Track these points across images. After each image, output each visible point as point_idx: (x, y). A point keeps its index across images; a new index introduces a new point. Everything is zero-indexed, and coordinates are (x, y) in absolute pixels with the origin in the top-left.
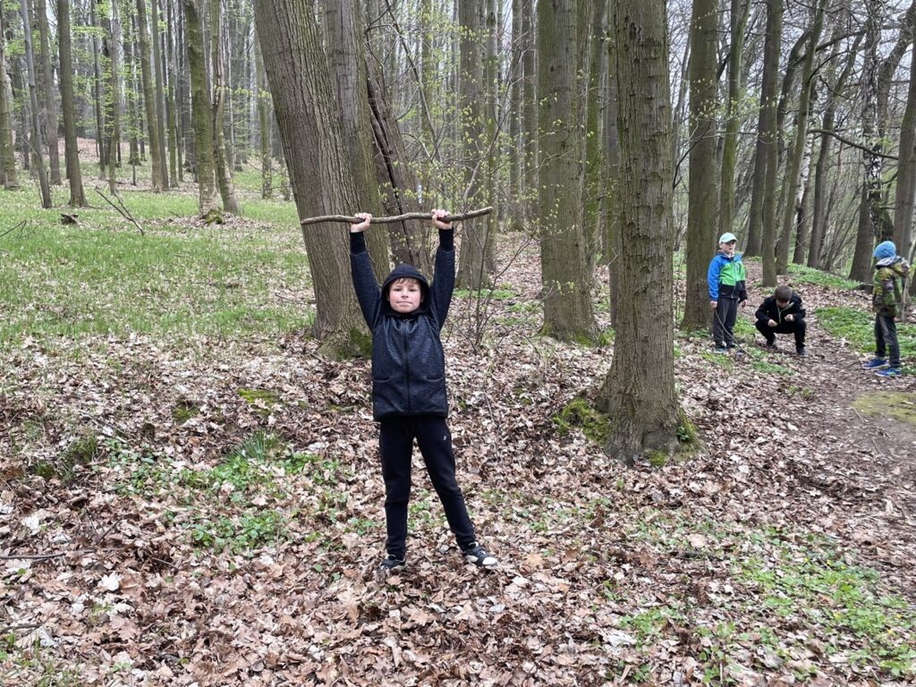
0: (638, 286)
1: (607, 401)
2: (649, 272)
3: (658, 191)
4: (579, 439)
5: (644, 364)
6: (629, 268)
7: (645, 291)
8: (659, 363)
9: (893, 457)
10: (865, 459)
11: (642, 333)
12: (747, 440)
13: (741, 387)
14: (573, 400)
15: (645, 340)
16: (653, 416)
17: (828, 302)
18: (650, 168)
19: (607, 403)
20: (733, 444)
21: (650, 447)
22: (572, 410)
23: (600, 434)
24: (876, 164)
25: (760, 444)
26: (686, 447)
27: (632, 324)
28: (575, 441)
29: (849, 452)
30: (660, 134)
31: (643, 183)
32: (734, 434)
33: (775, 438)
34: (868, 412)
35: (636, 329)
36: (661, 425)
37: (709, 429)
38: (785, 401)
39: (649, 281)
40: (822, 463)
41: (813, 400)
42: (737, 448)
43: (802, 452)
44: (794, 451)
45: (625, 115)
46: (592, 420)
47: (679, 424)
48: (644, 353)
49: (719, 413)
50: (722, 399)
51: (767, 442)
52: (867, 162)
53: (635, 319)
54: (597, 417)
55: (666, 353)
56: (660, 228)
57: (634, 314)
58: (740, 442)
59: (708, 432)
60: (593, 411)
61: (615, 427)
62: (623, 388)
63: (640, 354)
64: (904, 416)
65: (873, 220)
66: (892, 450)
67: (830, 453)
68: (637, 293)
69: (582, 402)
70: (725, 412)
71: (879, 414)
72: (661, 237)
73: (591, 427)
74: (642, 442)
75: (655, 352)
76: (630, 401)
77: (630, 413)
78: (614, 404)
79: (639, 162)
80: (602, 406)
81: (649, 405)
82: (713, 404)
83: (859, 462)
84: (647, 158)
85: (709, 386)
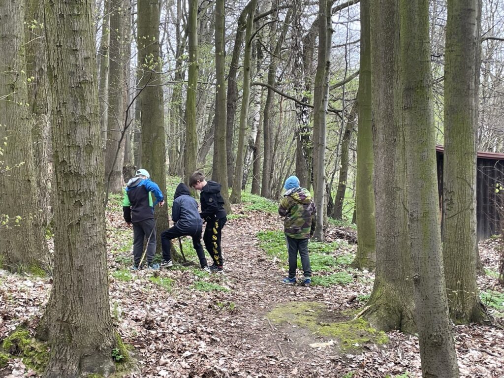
0: (72, 219)
1: (47, 329)
2: (81, 205)
3: (86, 132)
4: (18, 369)
5: (80, 292)
6: (63, 202)
7: (78, 224)
8: (94, 290)
9: (294, 360)
10: (272, 363)
11: (78, 262)
12: (176, 355)
13: (177, 306)
14: (14, 331)
15: (80, 269)
16: (89, 340)
17: (269, 227)
18: (79, 112)
19: (47, 332)
20: (162, 360)
21: (87, 370)
22: (13, 341)
23: (39, 362)
24: (305, 112)
25: (187, 358)
26: (120, 366)
27: (67, 255)
28: (14, 371)
29: (260, 357)
30: (86, 82)
31: (73, 125)
32: (165, 350)
33: (200, 350)
34: (278, 321)
35: (71, 259)
36: (97, 348)
37: (143, 348)
38: (213, 316)
39: (82, 214)
40: (237, 370)
41: (236, 314)
42: (166, 363)
43: (222, 362)
44: (214, 361)
45: (53, 63)
46: (32, 349)
47: (114, 346)
48: (80, 281)
49: (153, 332)
50: (159, 318)
51: (192, 355)
52: (298, 110)
53: (70, 249)
54: (37, 346)
55: (100, 281)
56: (90, 166)
57: (69, 245)
58: (169, 358)
59: (143, 351)
60: (34, 340)
61: (53, 354)
62: (60, 315)
63: (76, 282)
64: (305, 322)
65: (306, 158)
66: (293, 353)
67: (244, 360)
68: (71, 226)
69: (24, 332)
70: (160, 330)
71: (286, 322)
72: (91, 174)
73: (31, 356)
74: (80, 367)
75: (90, 280)
76: (67, 327)
77: (67, 340)
78: (53, 332)
79: (68, 105)
80: (42, 335)
81: (85, 330)
82: (149, 324)
83: (266, 366)
84: (75, 103)
85: (148, 307)
